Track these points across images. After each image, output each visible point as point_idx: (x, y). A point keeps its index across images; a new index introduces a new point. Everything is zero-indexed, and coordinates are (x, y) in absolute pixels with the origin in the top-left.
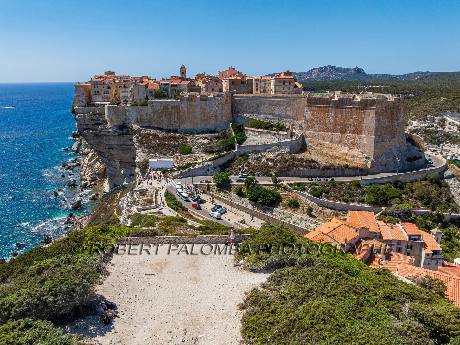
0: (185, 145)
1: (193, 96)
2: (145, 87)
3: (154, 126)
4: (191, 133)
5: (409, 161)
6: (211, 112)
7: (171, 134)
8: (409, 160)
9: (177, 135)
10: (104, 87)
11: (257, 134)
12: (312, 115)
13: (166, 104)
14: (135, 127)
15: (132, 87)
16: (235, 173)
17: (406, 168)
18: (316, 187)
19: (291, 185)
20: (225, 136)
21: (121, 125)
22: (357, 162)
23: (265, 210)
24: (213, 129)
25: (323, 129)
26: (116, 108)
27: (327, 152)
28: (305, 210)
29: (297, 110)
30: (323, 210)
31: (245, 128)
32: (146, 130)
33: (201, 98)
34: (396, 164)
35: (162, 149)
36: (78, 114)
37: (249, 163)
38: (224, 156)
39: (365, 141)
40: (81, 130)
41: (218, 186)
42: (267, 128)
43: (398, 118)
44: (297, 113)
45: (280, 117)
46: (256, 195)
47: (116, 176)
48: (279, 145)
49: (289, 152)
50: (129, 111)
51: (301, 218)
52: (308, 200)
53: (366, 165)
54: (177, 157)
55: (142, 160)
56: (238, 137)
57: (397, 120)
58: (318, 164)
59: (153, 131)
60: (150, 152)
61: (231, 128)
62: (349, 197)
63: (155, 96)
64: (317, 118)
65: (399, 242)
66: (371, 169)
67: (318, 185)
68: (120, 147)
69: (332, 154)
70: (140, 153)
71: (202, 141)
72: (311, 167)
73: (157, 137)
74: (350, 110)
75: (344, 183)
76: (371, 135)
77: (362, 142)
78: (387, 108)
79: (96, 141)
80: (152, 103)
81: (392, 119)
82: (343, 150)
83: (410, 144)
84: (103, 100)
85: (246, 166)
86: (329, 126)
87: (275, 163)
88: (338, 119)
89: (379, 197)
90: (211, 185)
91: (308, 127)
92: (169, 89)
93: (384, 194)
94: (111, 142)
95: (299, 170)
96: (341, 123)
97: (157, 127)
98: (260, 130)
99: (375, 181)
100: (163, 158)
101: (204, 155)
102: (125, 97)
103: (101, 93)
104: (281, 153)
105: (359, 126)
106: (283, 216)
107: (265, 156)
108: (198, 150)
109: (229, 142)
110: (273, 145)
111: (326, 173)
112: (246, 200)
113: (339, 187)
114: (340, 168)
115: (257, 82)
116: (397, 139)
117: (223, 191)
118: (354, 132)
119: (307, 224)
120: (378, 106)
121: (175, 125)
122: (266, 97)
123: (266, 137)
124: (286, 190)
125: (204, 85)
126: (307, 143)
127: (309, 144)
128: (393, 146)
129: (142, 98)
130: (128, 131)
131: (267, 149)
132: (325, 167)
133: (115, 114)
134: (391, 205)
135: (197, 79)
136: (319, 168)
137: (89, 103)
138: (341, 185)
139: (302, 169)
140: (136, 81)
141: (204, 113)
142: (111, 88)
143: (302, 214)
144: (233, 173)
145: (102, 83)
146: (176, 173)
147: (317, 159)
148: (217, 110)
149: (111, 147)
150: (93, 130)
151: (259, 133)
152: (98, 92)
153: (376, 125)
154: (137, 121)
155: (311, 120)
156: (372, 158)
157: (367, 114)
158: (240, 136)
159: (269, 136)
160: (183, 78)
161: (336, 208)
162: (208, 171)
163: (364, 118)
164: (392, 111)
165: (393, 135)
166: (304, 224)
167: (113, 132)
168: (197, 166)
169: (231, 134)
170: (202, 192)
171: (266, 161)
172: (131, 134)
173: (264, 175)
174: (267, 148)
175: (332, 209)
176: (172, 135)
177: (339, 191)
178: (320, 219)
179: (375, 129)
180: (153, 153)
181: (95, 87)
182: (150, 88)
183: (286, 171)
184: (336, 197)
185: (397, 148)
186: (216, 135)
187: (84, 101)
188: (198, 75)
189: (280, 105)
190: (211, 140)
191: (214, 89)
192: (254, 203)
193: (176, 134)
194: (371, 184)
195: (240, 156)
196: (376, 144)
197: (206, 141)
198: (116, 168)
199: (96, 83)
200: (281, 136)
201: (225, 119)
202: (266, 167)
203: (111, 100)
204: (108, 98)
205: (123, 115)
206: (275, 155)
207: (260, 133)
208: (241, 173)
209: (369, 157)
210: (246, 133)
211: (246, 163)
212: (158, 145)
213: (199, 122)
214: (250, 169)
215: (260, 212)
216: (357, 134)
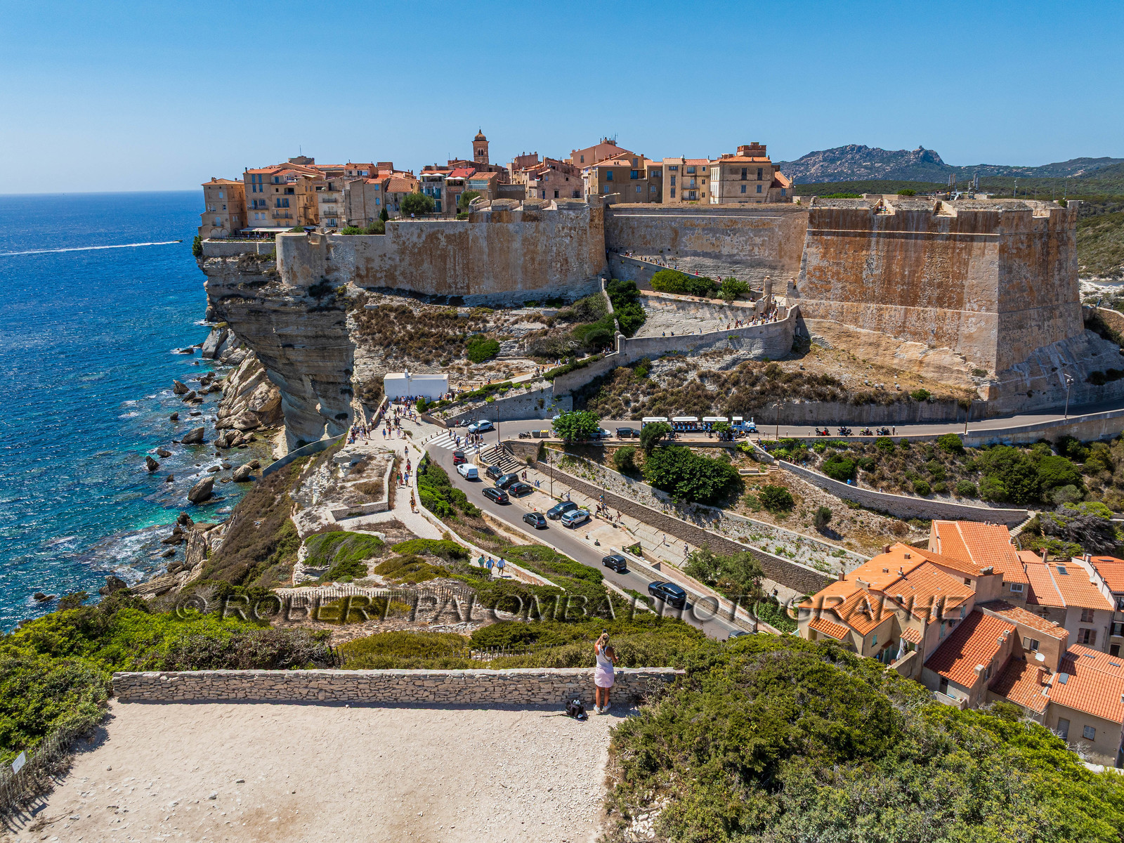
0: (482, 337)
1: (505, 208)
2: (380, 187)
3: (402, 286)
4: (499, 307)
5: (1094, 383)
6: (551, 251)
7: (444, 309)
8: (1096, 378)
9: (462, 311)
10: (277, 190)
11: (674, 307)
12: (824, 256)
13: (432, 230)
14: (353, 290)
15: (348, 188)
16: (614, 412)
17: (1087, 401)
18: (839, 451)
19: (769, 446)
20: (587, 312)
21: (317, 284)
22: (951, 383)
23: (696, 515)
24: (556, 295)
25: (853, 293)
26: (304, 241)
27: (866, 357)
28: (810, 517)
29: (780, 244)
30: (860, 518)
31: (643, 292)
32: (380, 298)
33: (524, 213)
34: (1058, 390)
35: (420, 349)
36: (209, 257)
37: (653, 386)
38: (585, 365)
39: (970, 328)
40: (216, 300)
41: (567, 447)
42: (702, 292)
43: (1060, 264)
44: (781, 252)
45: (736, 263)
46: (673, 474)
47: (305, 419)
48: (735, 338)
49: (762, 355)
50: (336, 247)
51: (799, 539)
52: (817, 488)
53: (975, 391)
54: (460, 369)
55: (367, 376)
56: (624, 316)
57: (1059, 270)
58: (843, 389)
59: (397, 301)
60: (388, 356)
61: (605, 293)
62: (933, 481)
63: (405, 210)
64: (838, 264)
65: (1088, 614)
66: (991, 404)
67: (845, 448)
68: (313, 341)
69: (879, 361)
70: (362, 357)
71: (526, 325)
72: (822, 397)
73: (408, 317)
74: (927, 243)
75: (915, 440)
76: (988, 310)
77: (965, 330)
78: (1030, 237)
79: (254, 327)
80: (396, 227)
81: (1044, 265)
82: (911, 350)
83: (1095, 336)
84: (274, 222)
85: (643, 392)
86: (871, 285)
87: (723, 385)
88: (894, 267)
89: (1018, 482)
90: (549, 444)
91: (811, 289)
92: (444, 193)
93: (1030, 473)
94: (291, 330)
95: (789, 405)
96: (903, 276)
97: (410, 291)
98: (683, 298)
99: (1004, 437)
100: (421, 372)
101: (531, 363)
102: (332, 215)
103: (271, 203)
104: (739, 359)
105: (953, 285)
106: (747, 533)
107: (695, 367)
108: (516, 350)
109: (598, 328)
110: (716, 337)
111: (864, 414)
112: (645, 487)
113: (905, 452)
114: (905, 400)
115: (674, 173)
116: (1059, 322)
117: (583, 461)
118: (940, 302)
119: (817, 555)
120: (1006, 232)
121: (456, 283)
122: (698, 211)
123: (699, 315)
124: (756, 460)
125: (534, 183)
126: (810, 331)
127: (815, 335)
128: (1049, 340)
129: (373, 216)
130: (334, 301)
131: (701, 347)
132: (861, 396)
133: (302, 255)
134: (1053, 506)
135: (516, 168)
136: (845, 400)
137: (240, 230)
138: (910, 448)
139: (797, 402)
140: (360, 173)
141: (534, 252)
142: (296, 191)
143: (801, 528)
144: (608, 412)
145: (273, 179)
146: (456, 412)
147: (839, 374)
148: (567, 245)
149: (289, 342)
150: (246, 299)
151: (680, 305)
152: (263, 202)
153: (1001, 281)
154: (359, 275)
155: (821, 269)
156: (992, 373)
157: (976, 252)
158: (629, 314)
159: (706, 313)
160: (480, 165)
161: (897, 513)
162: (542, 407)
163: (966, 264)
164: (1045, 245)
165: (1049, 310)
166: (807, 555)
167: (295, 304)
168: (512, 394)
169: (603, 307)
170: (525, 462)
171: (698, 381)
172: (342, 307)
174: (701, 344)
175: (885, 513)
176: (447, 312)
177: (904, 464)
178: (853, 541)
179: (1000, 295)
180: (396, 358)
181: (254, 190)
182: (393, 191)
183: (755, 407)
184: (897, 480)
185: (1059, 345)
186: (565, 310)
187: (228, 225)
188: (518, 158)
189: (735, 232)
190: (551, 325)
191: (560, 193)
192: (665, 495)
193: (459, 309)
194: (992, 446)
195: (629, 366)
196: (1004, 333)
197: (538, 326)
198: (304, 399)
199: (257, 179)
200: (739, 312)
201: (588, 269)
202: (700, 396)
203: (294, 222)
204: (287, 216)
205: (321, 259)
206: (722, 364)
207: (682, 306)
208: (629, 413)
209: (983, 369)
210: (643, 306)
211: (644, 387)
212: (411, 338)
213: (519, 276)
214: (654, 401)
215: (684, 519)
216: (949, 307)
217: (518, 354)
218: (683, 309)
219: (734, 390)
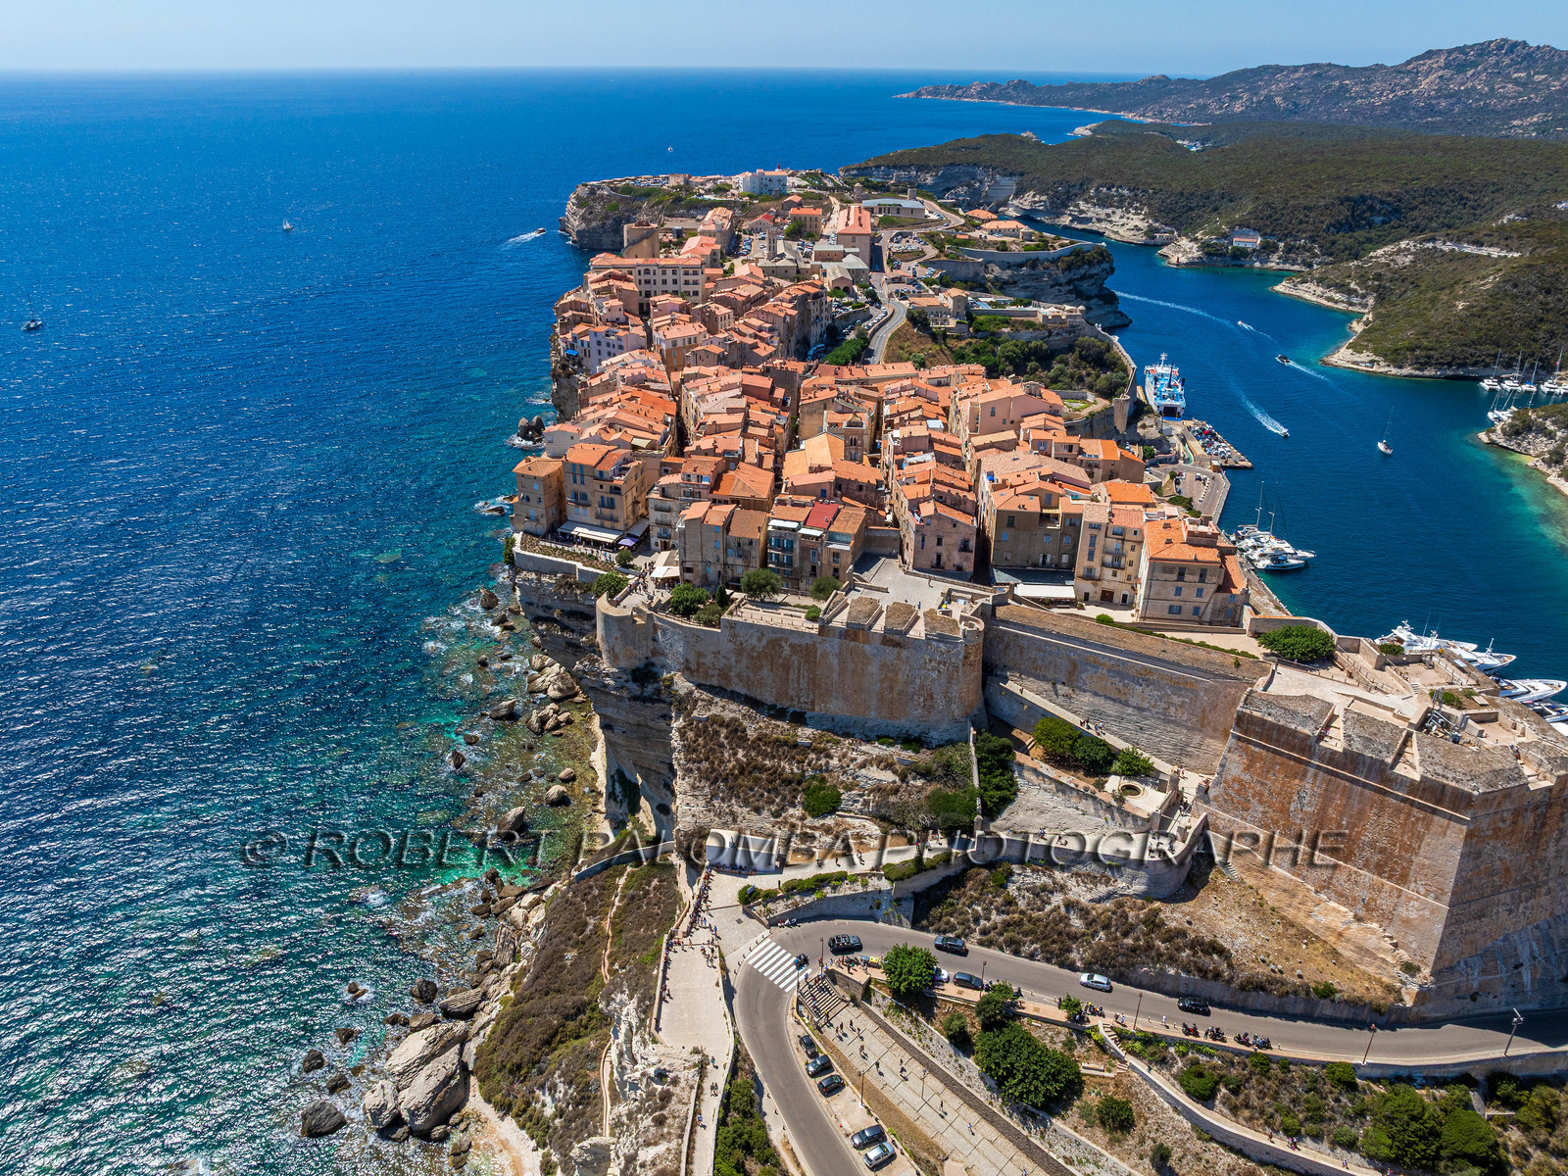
0: (823, 780)
1: (861, 627)
2: (720, 529)
3: (737, 689)
4: (847, 735)
6: (914, 682)
7: (783, 729)
9: (805, 734)
10: (601, 487)
11: (1052, 789)
12: (1247, 769)
13: (775, 636)
14: (682, 685)
15: (682, 526)
16: (959, 930)
18: (1203, 1059)
19: (1122, 1037)
20: (947, 771)
21: (641, 667)
22: (1371, 970)
23: (1028, 1115)
24: (915, 732)
25: (1275, 820)
26: (627, 622)
27: (1276, 904)
28: (1149, 1144)
29: (1204, 711)
30: (1207, 1156)
31: (1018, 757)
32: (711, 702)
33: (885, 637)
34: (1515, 993)
35: (752, 789)
36: (522, 572)
37: (1010, 902)
38: (933, 867)
39: (1410, 912)
41: (896, 993)
42: (1092, 764)
44: (1203, 721)
45: (1145, 718)
46: (1004, 1069)
49: (1145, 893)
50: (664, 631)
52: (1166, 1105)
53: (1399, 992)
54: (793, 824)
55: (690, 823)
56: (989, 791)
57: (1558, 841)
58: (1230, 966)
59: (731, 711)
60: (714, 796)
61: (972, 750)
62: (1306, 1119)
64: (1263, 784)
66: (1415, 1009)
67: (1212, 1056)
69: (1290, 913)
70: (685, 793)
71: (875, 773)
72: (1203, 971)
73: (740, 738)
74: (1376, 796)
75: (1298, 1063)
76: (1436, 898)
77: (1402, 912)
78: (1517, 813)
80: (732, 626)
81: (1535, 839)
82: (1330, 915)
84: (597, 522)
85: (997, 909)
86: (1298, 819)
87: (1091, 924)
88: (1330, 811)
89: (1410, 1144)
90: (877, 982)
91: (1226, 801)
92: (796, 546)
93: (1430, 1133)
94: (610, 712)
95: (1162, 973)
96: (1340, 825)
97: (746, 696)
98: (1066, 778)
102: (664, 525)
103: (595, 500)
104: (1115, 893)
105: (1400, 857)
106: (1074, 1153)
107: (1063, 888)
109: (957, 808)
111: (1250, 1000)
112: (973, 1066)
113: (1281, 1076)
114: (1303, 994)
115: (1095, 532)
116: (1544, 900)
117: (909, 1014)
118: (1379, 869)
120: (1481, 813)
121: (799, 697)
122: (1105, 646)
123: (1081, 806)
124: (1104, 1054)
125: (914, 520)
128: (1523, 923)
130: (658, 691)
132: (1249, 981)
133: (625, 636)
136: (1229, 981)
137: (558, 525)
138: (1289, 1071)
139: (1171, 971)
141: (893, 680)
142: (623, 491)
143: (1135, 1159)
144: (952, 931)
145: (597, 474)
146: (781, 907)
147: (1233, 936)
148: (933, 680)
149: (608, 722)
150: (564, 628)
151: (1060, 787)
152: (585, 496)
153: (1459, 872)
154: (688, 668)
155: (1241, 782)
156: (1426, 971)
157: (1435, 828)
158: (998, 788)
159: (1089, 805)
162: (878, 907)
163: (1420, 838)
164: (1541, 816)
165: (1531, 889)
167: (615, 689)
168: (846, 890)
169: (967, 768)
170: (848, 997)
171: (1063, 910)
172: (668, 702)
173: (1048, 961)
175: (1239, 1153)
176: (786, 733)
177: (1277, 1093)
179: (1456, 883)
180: (723, 800)
181: (575, 481)
182: (737, 535)
183: (1122, 965)
184: (1262, 1112)
187: (543, 521)
189: (1148, 683)
190: (903, 778)
191: (946, 540)
192: (993, 1084)
193: (800, 731)
194: (1396, 1078)
195: (985, 868)
196: (1453, 928)
197: (888, 777)
199: (578, 471)
200: (1130, 819)
201: (957, 710)
202: (1060, 934)
203: (620, 526)
204: (612, 519)
205: (646, 640)
206: (1095, 895)
207: (1062, 788)
208: (977, 935)
209: (1416, 963)
210: (1016, 774)
211: (999, 900)
212: (742, 773)
213: (874, 702)
214: (1007, 925)
215: (1011, 1116)
216: (1389, 878)
217: (861, 812)
218: (1064, 793)
219: (1102, 934)
